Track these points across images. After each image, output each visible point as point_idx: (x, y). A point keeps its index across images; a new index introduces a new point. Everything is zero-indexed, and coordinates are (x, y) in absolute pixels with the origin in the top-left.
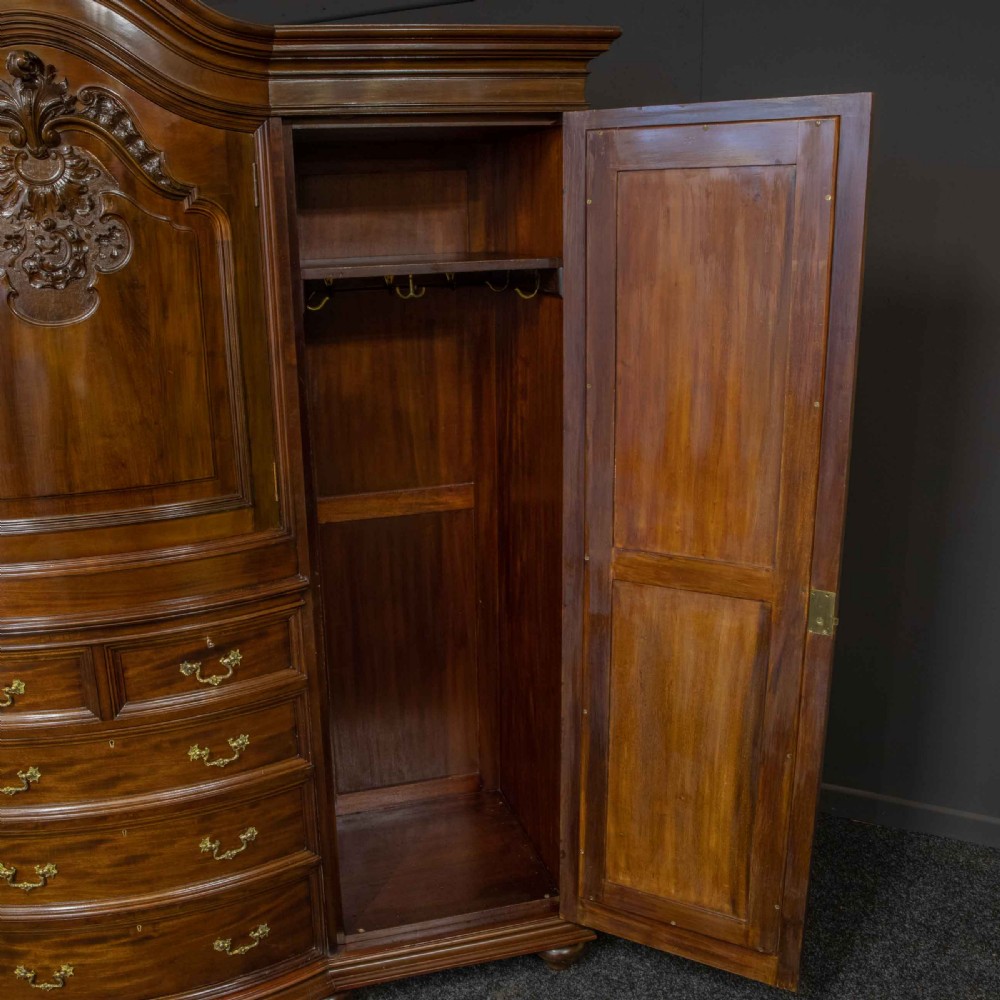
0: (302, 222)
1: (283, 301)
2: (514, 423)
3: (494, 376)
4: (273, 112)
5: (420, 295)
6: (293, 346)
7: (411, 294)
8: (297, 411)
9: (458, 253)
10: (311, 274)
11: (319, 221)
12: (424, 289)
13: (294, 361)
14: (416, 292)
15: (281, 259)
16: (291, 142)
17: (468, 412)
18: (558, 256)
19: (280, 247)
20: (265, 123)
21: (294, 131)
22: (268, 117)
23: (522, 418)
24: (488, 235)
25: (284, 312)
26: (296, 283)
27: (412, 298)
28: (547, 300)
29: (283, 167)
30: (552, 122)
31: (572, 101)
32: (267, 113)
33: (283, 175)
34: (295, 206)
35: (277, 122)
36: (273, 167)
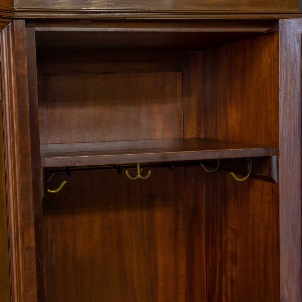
0: (43, 113)
1: (24, 188)
2: (224, 284)
3: (204, 240)
4: (17, 15)
5: (147, 177)
6: (32, 231)
7: (139, 176)
8: (34, 291)
9: (174, 139)
10: (50, 162)
11: (59, 112)
12: (150, 172)
13: (33, 244)
14: (142, 174)
15: (22, 149)
16: (34, 43)
17: (183, 270)
18: (275, 146)
19: (22, 138)
20: (10, 25)
21: (37, 32)
22: (13, 19)
23: (232, 281)
24: (199, 125)
25: (24, 199)
26: (36, 170)
27: (139, 179)
28: (258, 183)
29: (26, 65)
30: (267, 29)
31: (286, 9)
32: (11, 15)
33: (26, 72)
34: (37, 100)
35: (21, 24)
36: (16, 65)
